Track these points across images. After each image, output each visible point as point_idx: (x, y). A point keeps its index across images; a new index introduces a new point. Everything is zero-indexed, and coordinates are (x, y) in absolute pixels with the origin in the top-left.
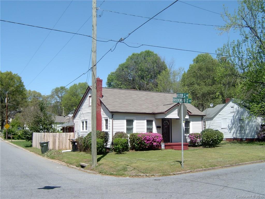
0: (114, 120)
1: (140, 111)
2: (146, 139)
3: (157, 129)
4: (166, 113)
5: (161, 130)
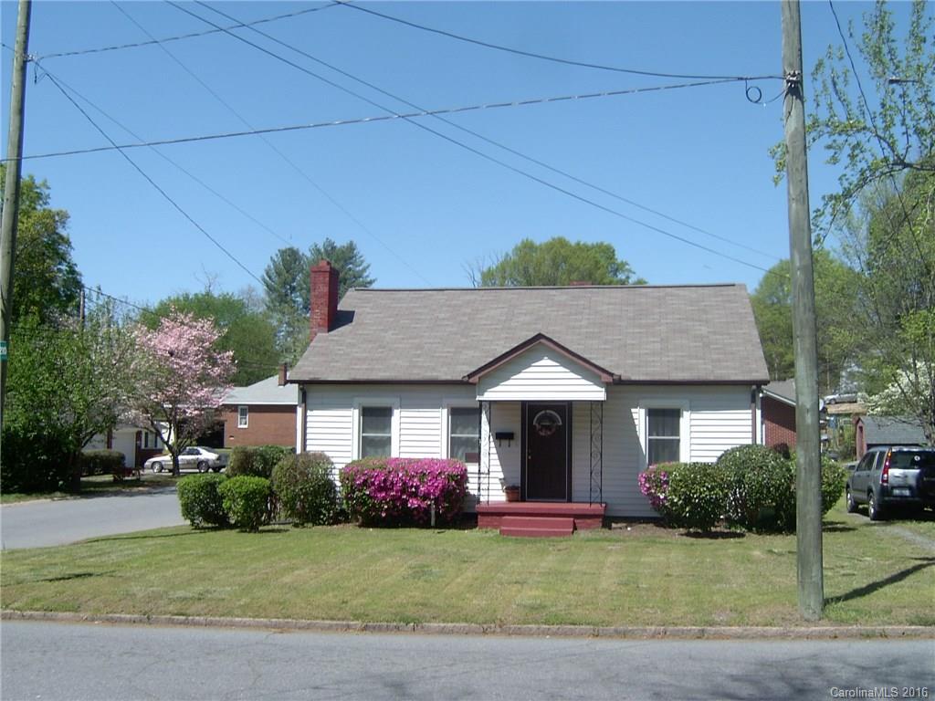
0: (312, 410)
1: (419, 374)
2: (373, 484)
3: (498, 442)
4: (475, 379)
5: (516, 448)
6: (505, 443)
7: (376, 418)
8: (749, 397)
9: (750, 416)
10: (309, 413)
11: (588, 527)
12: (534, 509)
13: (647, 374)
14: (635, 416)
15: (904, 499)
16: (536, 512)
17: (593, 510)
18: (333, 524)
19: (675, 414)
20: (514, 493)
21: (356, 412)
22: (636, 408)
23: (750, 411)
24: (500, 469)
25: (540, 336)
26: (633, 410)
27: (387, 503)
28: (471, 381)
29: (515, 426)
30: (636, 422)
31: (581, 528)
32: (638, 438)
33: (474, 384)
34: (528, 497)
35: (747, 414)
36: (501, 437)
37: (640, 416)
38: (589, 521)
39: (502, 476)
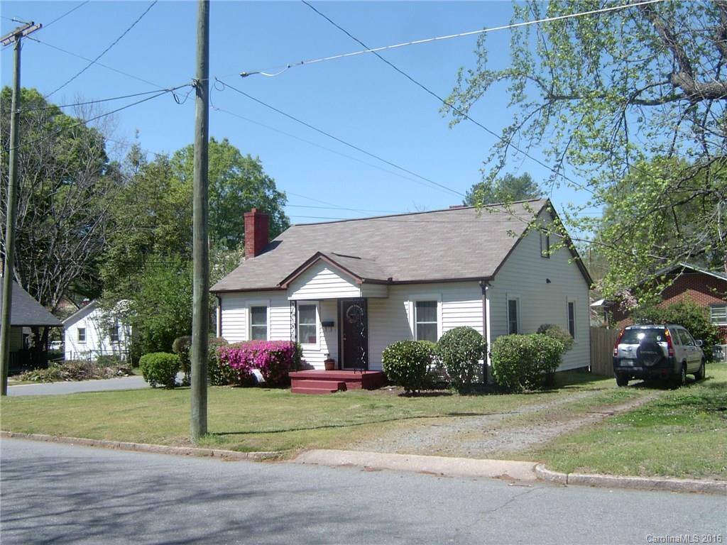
0: (224, 310)
3: (324, 328)
4: (284, 286)
5: (334, 332)
6: (329, 328)
7: (258, 314)
8: (481, 289)
9: (481, 305)
10: (223, 312)
11: (354, 388)
12: (332, 375)
13: (413, 276)
14: (406, 307)
15: (629, 369)
16: (332, 377)
17: (356, 376)
18: (223, 385)
19: (433, 305)
20: (330, 364)
21: (247, 310)
22: (406, 301)
23: (481, 301)
24: (326, 347)
25: (319, 254)
26: (405, 303)
27: (239, 371)
28: (282, 287)
29: (334, 317)
30: (407, 312)
31: (350, 388)
32: (408, 324)
33: (286, 289)
34: (345, 367)
35: (479, 303)
36: (326, 325)
37: (409, 307)
38: (354, 384)
39: (327, 352)
